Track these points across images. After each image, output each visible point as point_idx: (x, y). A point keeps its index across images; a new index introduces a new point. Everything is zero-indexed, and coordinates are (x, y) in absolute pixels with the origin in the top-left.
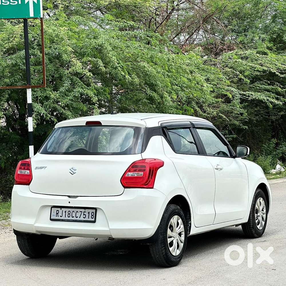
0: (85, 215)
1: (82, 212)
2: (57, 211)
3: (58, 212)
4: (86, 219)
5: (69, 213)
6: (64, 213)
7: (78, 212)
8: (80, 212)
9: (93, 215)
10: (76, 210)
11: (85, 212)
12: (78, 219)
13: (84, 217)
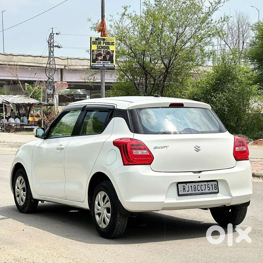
0: (209, 188)
1: (206, 185)
2: (183, 186)
3: (184, 188)
4: (211, 191)
5: (195, 187)
6: (190, 188)
7: (202, 186)
8: (204, 185)
9: (216, 187)
10: (200, 184)
11: (209, 185)
12: (203, 191)
13: (208, 189)
